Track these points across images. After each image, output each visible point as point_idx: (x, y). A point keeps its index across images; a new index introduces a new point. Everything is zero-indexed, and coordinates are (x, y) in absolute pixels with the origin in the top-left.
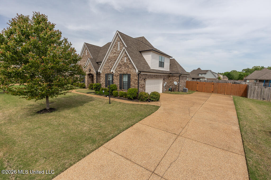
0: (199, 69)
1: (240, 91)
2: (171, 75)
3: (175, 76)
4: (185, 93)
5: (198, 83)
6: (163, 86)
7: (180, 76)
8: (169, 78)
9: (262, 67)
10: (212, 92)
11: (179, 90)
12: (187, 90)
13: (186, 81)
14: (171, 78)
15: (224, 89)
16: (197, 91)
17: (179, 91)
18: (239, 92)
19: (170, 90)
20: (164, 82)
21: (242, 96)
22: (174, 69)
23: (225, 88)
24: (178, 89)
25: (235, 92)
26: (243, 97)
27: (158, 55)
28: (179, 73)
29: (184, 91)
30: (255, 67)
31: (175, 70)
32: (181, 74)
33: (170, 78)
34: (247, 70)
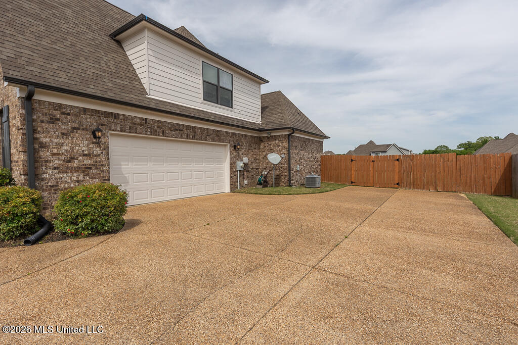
0: (371, 142)
1: (490, 178)
2: (265, 135)
3: (275, 138)
4: (311, 190)
5: (352, 160)
6: (231, 168)
7: (289, 135)
8: (260, 145)
9: (495, 137)
10: (398, 184)
11: (290, 180)
12: (318, 180)
13: (318, 156)
14: (266, 145)
15: (433, 174)
16: (352, 183)
17: (290, 186)
18: (484, 179)
19: (260, 184)
20: (239, 156)
21: (497, 193)
22: (274, 118)
23: (437, 169)
24: (287, 178)
25: (471, 179)
26: (501, 196)
27: (197, 57)
28: (286, 125)
29: (310, 184)
30: (481, 138)
31: (276, 119)
32: (294, 130)
33: (261, 147)
34: (468, 145)
